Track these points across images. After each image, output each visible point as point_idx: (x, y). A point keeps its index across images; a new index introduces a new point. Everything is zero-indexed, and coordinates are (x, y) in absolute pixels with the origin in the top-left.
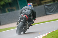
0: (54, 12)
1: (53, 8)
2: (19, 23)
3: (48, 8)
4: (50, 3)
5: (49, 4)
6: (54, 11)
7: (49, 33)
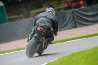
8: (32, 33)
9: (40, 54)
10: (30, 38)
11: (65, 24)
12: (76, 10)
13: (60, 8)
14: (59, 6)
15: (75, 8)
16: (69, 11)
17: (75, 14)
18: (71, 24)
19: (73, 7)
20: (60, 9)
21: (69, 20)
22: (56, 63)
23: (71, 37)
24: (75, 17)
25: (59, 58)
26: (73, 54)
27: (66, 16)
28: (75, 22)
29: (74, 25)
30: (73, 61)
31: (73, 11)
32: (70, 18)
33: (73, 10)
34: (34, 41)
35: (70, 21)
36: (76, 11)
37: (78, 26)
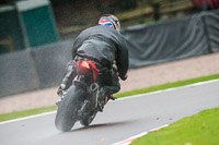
0: (157, 59)
1: (152, 43)
2: (65, 89)
3: (134, 43)
4: (142, 23)
5: (138, 27)
6: (155, 55)
7: (139, 138)
8: (68, 75)
9: (86, 124)
10: (63, 86)
11: (186, 44)
12: (211, 13)
13: (174, 9)
14: (171, 6)
15: (209, 9)
16: (194, 16)
17: (209, 22)
18: (200, 45)
19: (205, 6)
20: (174, 13)
21: (195, 37)
22: (166, 133)
23: (199, 75)
24: (209, 30)
25: (172, 121)
26: (204, 113)
27: (189, 29)
28: (209, 40)
29: (206, 47)
30: (203, 128)
31: (203, 18)
32: (197, 31)
33: (204, 13)
34: (73, 93)
35: (198, 39)
36: (210, 17)
37: (214, 50)
